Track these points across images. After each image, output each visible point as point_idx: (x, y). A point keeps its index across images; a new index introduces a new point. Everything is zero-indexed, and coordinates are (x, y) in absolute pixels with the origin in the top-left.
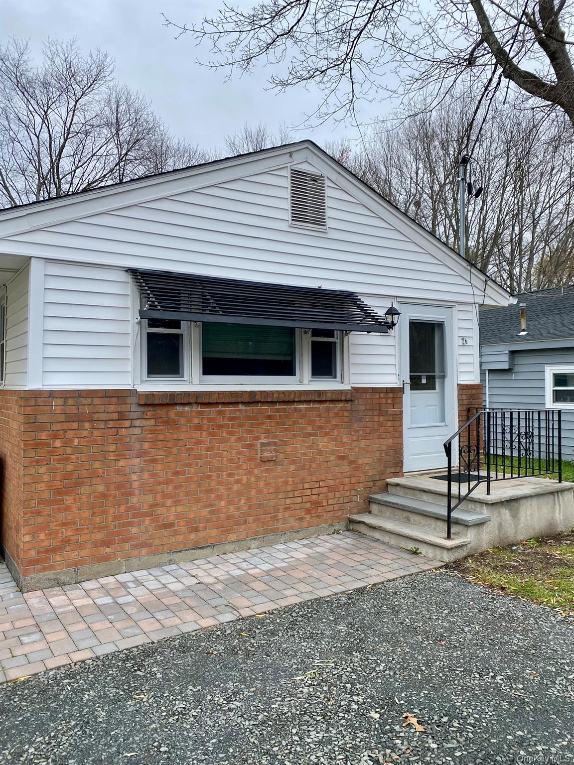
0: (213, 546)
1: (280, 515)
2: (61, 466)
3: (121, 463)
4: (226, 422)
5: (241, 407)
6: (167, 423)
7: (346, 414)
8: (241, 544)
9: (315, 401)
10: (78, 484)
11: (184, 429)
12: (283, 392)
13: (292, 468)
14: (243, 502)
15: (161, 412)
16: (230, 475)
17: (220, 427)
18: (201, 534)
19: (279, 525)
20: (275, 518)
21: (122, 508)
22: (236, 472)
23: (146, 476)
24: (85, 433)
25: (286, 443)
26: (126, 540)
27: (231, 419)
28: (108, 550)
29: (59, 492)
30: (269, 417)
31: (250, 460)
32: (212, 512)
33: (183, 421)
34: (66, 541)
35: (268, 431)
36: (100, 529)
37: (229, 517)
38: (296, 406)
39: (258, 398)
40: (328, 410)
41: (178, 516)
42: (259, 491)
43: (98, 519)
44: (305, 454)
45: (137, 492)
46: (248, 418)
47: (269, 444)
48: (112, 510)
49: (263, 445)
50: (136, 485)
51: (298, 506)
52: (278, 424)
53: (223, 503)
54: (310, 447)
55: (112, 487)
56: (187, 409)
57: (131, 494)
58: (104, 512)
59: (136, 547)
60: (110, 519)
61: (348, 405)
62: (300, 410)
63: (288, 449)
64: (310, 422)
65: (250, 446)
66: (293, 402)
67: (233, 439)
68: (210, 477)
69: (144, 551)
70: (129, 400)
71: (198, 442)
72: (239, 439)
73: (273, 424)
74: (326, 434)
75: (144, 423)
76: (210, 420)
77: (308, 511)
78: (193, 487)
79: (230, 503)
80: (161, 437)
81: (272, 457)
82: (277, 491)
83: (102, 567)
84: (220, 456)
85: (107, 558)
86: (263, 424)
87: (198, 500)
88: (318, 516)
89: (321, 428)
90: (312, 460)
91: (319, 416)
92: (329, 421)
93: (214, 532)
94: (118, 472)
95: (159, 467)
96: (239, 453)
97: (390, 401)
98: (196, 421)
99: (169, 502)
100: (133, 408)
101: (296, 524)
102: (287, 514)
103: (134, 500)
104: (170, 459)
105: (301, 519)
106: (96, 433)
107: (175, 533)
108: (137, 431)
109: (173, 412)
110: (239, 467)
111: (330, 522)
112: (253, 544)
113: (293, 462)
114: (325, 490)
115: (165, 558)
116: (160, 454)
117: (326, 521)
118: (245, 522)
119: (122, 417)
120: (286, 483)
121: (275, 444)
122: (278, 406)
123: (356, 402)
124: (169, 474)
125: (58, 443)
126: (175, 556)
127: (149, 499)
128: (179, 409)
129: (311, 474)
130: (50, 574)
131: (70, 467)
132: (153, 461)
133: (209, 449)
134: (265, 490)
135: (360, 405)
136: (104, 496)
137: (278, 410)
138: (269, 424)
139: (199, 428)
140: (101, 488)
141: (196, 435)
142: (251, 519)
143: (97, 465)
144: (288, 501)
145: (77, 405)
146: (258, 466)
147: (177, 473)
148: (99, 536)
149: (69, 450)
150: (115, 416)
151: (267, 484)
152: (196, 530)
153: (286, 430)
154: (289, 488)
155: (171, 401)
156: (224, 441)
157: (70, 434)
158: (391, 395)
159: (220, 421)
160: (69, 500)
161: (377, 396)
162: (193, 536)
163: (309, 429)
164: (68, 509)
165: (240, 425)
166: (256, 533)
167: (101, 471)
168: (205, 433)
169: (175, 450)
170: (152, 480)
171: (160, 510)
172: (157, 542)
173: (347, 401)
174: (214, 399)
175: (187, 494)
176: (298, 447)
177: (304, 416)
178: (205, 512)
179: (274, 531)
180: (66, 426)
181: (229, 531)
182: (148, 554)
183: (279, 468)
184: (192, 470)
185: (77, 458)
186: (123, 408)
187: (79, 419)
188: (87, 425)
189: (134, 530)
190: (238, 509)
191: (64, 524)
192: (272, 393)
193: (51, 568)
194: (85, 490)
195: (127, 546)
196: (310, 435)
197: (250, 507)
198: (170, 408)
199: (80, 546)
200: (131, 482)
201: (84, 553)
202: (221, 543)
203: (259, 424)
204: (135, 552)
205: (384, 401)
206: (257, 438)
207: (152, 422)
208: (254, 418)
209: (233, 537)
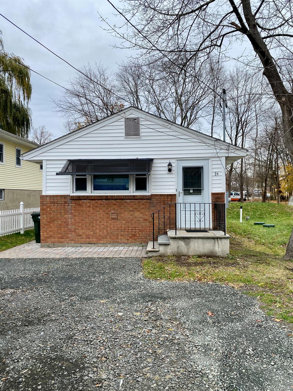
0: (94, 244)
1: (119, 237)
2: (49, 215)
3: (65, 216)
4: (99, 205)
5: (104, 201)
6: (79, 205)
7: (147, 204)
8: (105, 245)
9: (133, 199)
10: (54, 221)
11: (84, 207)
12: (119, 196)
13: (124, 222)
14: (105, 231)
15: (77, 202)
16: (100, 222)
17: (97, 207)
18: (91, 240)
19: (119, 241)
20: (117, 238)
21: (66, 229)
22: (102, 221)
23: (73, 220)
24: (56, 207)
25: (121, 213)
26: (67, 238)
27: (100, 204)
28: (62, 240)
29: (49, 222)
30: (115, 204)
31: (108, 218)
32: (94, 233)
33: (84, 204)
34: (51, 236)
35: (114, 209)
36: (60, 234)
37: (100, 236)
38: (125, 201)
39: (109, 198)
40: (139, 202)
41: (83, 233)
42: (111, 228)
43: (59, 231)
44: (129, 218)
46: (107, 204)
47: (114, 213)
48: (63, 229)
49: (112, 213)
50: (70, 222)
51: (126, 235)
52: (118, 207)
53: (98, 231)
54: (131, 215)
55: (63, 222)
56: (85, 201)
57: (69, 225)
58: (61, 229)
59: (70, 240)
60: (63, 231)
61: (149, 201)
62: (127, 202)
63: (122, 215)
64: (131, 207)
65: (108, 213)
66: (124, 199)
67: (101, 211)
68: (93, 222)
69: (73, 242)
70: (67, 198)
71: (89, 211)
72: (103, 211)
73: (116, 206)
74: (138, 211)
75: (72, 205)
76: (93, 204)
77: (131, 237)
78: (87, 225)
79: (100, 231)
80: (77, 209)
81: (116, 217)
82: (118, 229)
83: (60, 244)
84: (96, 216)
85: (62, 242)
86: (112, 206)
87: (89, 229)
88: (135, 240)
89: (136, 209)
90: (132, 220)
91: (135, 204)
92: (139, 206)
93: (95, 240)
94: (65, 218)
95: (77, 218)
96: (103, 215)
97: (169, 199)
98: (88, 205)
99: (80, 229)
100: (68, 200)
101: (126, 241)
102: (122, 237)
103: (69, 227)
104: (80, 216)
105: (128, 240)
106: (58, 207)
107: (82, 238)
108: (70, 207)
109: (81, 202)
111: (140, 242)
112: (109, 245)
113: (124, 220)
114: (138, 231)
115: (79, 245)
116: (77, 214)
117: (138, 242)
118: (106, 238)
119: (65, 203)
120: (122, 227)
121: (117, 213)
122: (118, 201)
123: (152, 200)
124: (80, 220)
125: (48, 209)
126: (82, 245)
127: (74, 227)
128: (83, 201)
129: (132, 224)
130: (47, 244)
131: (52, 216)
132: (75, 216)
133: (92, 214)
134: (113, 229)
135: (154, 200)
136: (61, 225)
137: (118, 202)
138: (114, 206)
139: (89, 207)
140: (60, 222)
141: (88, 209)
142: (108, 237)
143: (59, 216)
144: (122, 233)
145: (53, 199)
146: (110, 220)
147: (82, 220)
148: (60, 236)
149: (51, 211)
150: (64, 202)
151: (114, 227)
152: (89, 238)
153: (121, 209)
154: (123, 229)
155: (79, 198)
156: (98, 211)
157: (51, 207)
158: (170, 197)
159: (96, 205)
160: (52, 225)
161: (163, 197)
162: (88, 240)
163: (131, 209)
164: (51, 227)
165: (104, 207)
166: (110, 242)
167: (60, 218)
168: (91, 209)
169: (82, 213)
170: (74, 222)
171: (77, 231)
172: (76, 240)
173: (148, 199)
174: (93, 198)
175: (86, 227)
176: (127, 215)
177: (129, 204)
178: (92, 233)
179: (117, 242)
180: (51, 205)
181: (100, 240)
182: (74, 243)
183: (119, 222)
184: (87, 220)
185: (54, 214)
186: (66, 200)
187: (54, 203)
188: (56, 205)
189: (70, 235)
190: (103, 233)
191: (50, 231)
192: (115, 196)
193: (47, 242)
194: (55, 222)
195: (68, 240)
196: (131, 211)
197: (107, 233)
198: (80, 200)
199: (55, 238)
200: (68, 222)
201: (56, 240)
202: (97, 243)
203: (111, 206)
204: (70, 242)
205: (166, 199)
206: (110, 211)
207: (74, 204)
208: (109, 204)
209: (102, 242)
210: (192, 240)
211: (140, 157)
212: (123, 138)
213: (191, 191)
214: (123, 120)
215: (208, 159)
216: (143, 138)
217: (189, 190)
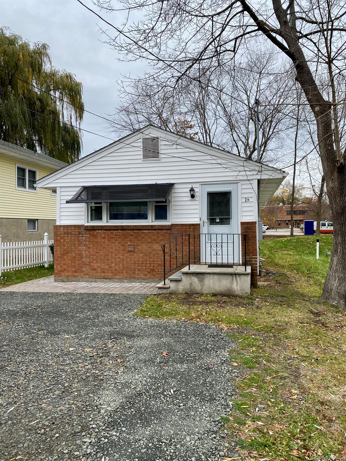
0: (110, 279)
1: (136, 272)
2: (63, 247)
3: (79, 248)
4: (114, 236)
5: (120, 231)
6: (93, 236)
7: (167, 235)
8: (121, 280)
9: (151, 230)
10: (67, 253)
11: (99, 238)
12: (135, 226)
13: (141, 255)
14: (121, 265)
15: (92, 232)
16: (116, 255)
17: (112, 238)
18: (106, 274)
19: (136, 276)
20: (134, 273)
21: (80, 262)
23: (87, 252)
24: (69, 238)
25: (139, 245)
26: (82, 272)
27: (116, 235)
28: (76, 274)
29: (63, 255)
30: (131, 235)
31: (124, 250)
32: (109, 267)
33: (98, 235)
34: (65, 269)
35: (130, 241)
36: (74, 267)
37: (116, 270)
38: (143, 231)
39: (125, 228)
40: (158, 233)
41: (98, 267)
42: (127, 262)
43: (73, 264)
44: (147, 250)
45: (84, 257)
46: (123, 235)
47: (130, 245)
48: (77, 262)
49: (128, 245)
50: (84, 255)
51: (144, 270)
52: (135, 238)
53: (113, 265)
54: (150, 248)
55: (77, 255)
56: (100, 231)
58: (75, 262)
59: (85, 274)
60: (77, 264)
61: (169, 231)
62: (145, 233)
63: (139, 247)
64: (149, 238)
65: (124, 245)
66: (142, 230)
67: (117, 242)
68: (108, 255)
69: (87, 276)
70: (81, 228)
71: (104, 243)
72: (119, 243)
73: (133, 238)
74: (157, 243)
75: (86, 235)
76: (108, 235)
77: (149, 273)
78: (102, 258)
79: (116, 265)
80: (91, 240)
81: (132, 250)
82: (135, 263)
83: (75, 279)
84: (112, 248)
85: (75, 276)
86: (129, 237)
87: (104, 263)
88: (154, 275)
89: (155, 240)
90: (150, 253)
91: (154, 235)
92: (159, 238)
93: (110, 274)
94: (79, 250)
95: (91, 250)
96: (119, 248)
97: (191, 230)
98: (103, 235)
99: (94, 262)
100: (82, 230)
101: (144, 277)
102: (139, 272)
103: (84, 260)
104: (95, 248)
105: (146, 275)
106: (72, 238)
107: (97, 272)
108: (84, 238)
109: (95, 232)
110: (119, 253)
111: (159, 278)
112: (125, 281)
113: (142, 253)
114: (157, 265)
115: (94, 280)
116: (91, 246)
117: (157, 278)
118: (122, 273)
119: (80, 233)
120: (139, 260)
121: (134, 245)
122: (135, 231)
123: (173, 230)
124: (94, 253)
125: (62, 240)
126: (96, 280)
127: (88, 260)
128: (97, 231)
129: (150, 258)
130: (61, 278)
131: (65, 248)
132: (89, 248)
133: (108, 245)
134: (130, 262)
135: (175, 231)
136: (75, 257)
137: (135, 233)
138: (131, 237)
139: (104, 238)
140: (74, 255)
141: (103, 240)
142: (124, 272)
143: (73, 248)
144: (140, 267)
145: (67, 230)
146: (126, 253)
147: (97, 253)
148: (74, 269)
149: (65, 243)
150: (78, 233)
151: (131, 260)
152: (104, 272)
153: (139, 240)
154: (140, 262)
155: (93, 228)
156: (113, 243)
157: (65, 238)
158: (192, 227)
159: (111, 235)
160: (65, 257)
161: (184, 227)
162: (103, 274)
163: (149, 240)
164: (65, 260)
165: (119, 238)
166: (127, 277)
168: (106, 240)
169: (96, 245)
170: (89, 254)
171: (92, 264)
172: (91, 274)
173: (168, 230)
174: (108, 228)
175: (100, 260)
176: (144, 247)
177: (146, 235)
178: (107, 267)
179: (134, 278)
180: (64, 236)
181: (116, 275)
182: (89, 278)
183: (136, 255)
184: (102, 252)
185: (67, 245)
186: (80, 231)
187: (67, 233)
188: (70, 236)
189: (84, 269)
190: (119, 267)
191: (64, 264)
192: (131, 226)
193: (61, 276)
194: (69, 255)
195: (82, 274)
196: (149, 243)
197: (124, 267)
198: (94, 231)
199: (68, 271)
200: (83, 254)
201: (70, 274)
202: (113, 278)
203: (127, 238)
204: (84, 276)
205: (188, 230)
206: (127, 243)
207: (89, 235)
208: (125, 235)
209: (118, 277)
210: (206, 276)
211: (159, 182)
212: (141, 161)
213: (218, 221)
214: (141, 140)
215: (237, 183)
216: (163, 160)
217: (215, 219)
